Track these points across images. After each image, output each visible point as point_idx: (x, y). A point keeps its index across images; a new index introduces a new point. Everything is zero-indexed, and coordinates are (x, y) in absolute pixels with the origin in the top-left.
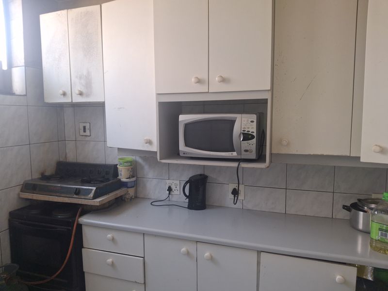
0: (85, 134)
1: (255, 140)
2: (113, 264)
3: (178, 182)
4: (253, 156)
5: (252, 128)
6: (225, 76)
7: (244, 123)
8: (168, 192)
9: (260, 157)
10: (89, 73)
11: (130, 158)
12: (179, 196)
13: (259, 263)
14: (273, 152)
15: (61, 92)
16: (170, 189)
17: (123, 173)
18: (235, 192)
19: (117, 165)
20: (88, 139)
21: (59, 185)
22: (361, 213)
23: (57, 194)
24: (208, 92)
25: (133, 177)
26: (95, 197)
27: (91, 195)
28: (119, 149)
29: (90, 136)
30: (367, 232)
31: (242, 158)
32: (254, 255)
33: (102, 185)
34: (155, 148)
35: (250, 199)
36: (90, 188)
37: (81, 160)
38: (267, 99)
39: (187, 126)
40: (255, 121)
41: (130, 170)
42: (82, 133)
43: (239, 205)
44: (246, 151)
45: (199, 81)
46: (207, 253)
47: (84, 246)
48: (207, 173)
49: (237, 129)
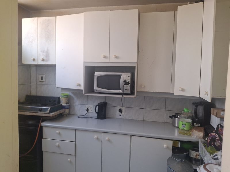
0: (42, 81)
1: (130, 85)
2: (59, 146)
3: (92, 106)
4: (129, 92)
5: (129, 79)
6: (117, 55)
7: (125, 77)
8: (86, 111)
9: (132, 93)
10: (48, 50)
11: (67, 93)
12: (93, 113)
13: (131, 141)
14: (138, 91)
15: (32, 58)
16: (88, 110)
17: (63, 101)
18: (120, 111)
19: (60, 97)
20: (44, 83)
21: (30, 107)
22: (177, 119)
23: (29, 111)
24: (109, 62)
25: (68, 103)
26: (50, 112)
27: (48, 111)
28: (62, 89)
29: (45, 82)
30: (178, 127)
31: (124, 93)
32: (129, 137)
33: (53, 107)
34: (82, 88)
35: (127, 114)
36: (47, 108)
37: (39, 94)
38: (135, 67)
39: (99, 78)
40: (130, 76)
41: (67, 100)
42: (40, 80)
43: (122, 117)
44: (126, 90)
45: (105, 57)
46: (107, 137)
47: (43, 138)
48: (107, 101)
49: (122, 80)
